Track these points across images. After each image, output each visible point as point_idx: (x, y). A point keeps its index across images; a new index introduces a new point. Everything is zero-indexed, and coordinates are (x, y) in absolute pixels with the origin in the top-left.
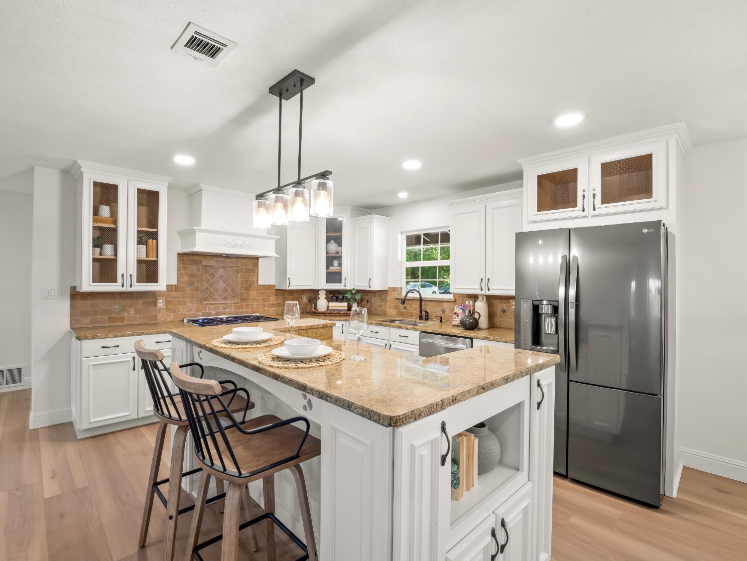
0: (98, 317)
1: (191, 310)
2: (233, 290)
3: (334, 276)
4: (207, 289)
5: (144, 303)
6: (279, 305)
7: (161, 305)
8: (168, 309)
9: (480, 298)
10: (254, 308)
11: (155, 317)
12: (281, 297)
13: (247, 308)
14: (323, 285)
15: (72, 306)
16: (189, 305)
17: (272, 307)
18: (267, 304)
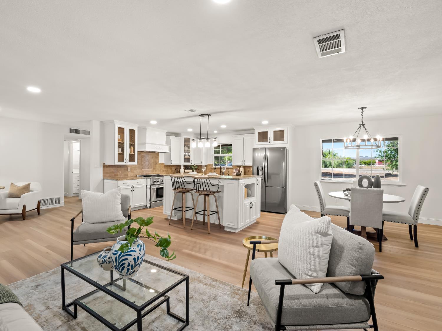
1: (138, 172)
2: (151, 165)
3: (187, 160)
4: (143, 164)
5: (124, 169)
6: (165, 171)
7: (129, 170)
8: (131, 172)
9: (242, 167)
11: (127, 175)
12: (166, 168)
13: (155, 172)
14: (182, 163)
15: (104, 170)
16: (137, 170)
18: (162, 170)
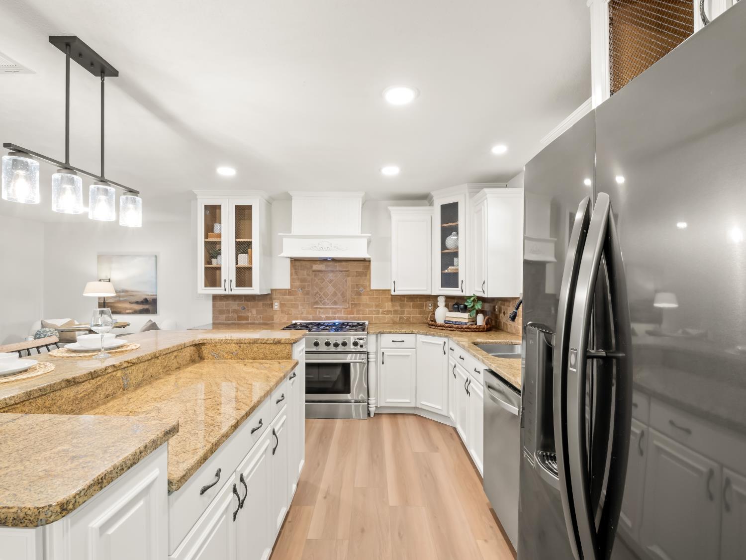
0: (230, 315)
1: (301, 313)
2: (343, 295)
4: (317, 293)
5: (263, 304)
6: (396, 312)
7: (276, 307)
8: (282, 312)
10: (366, 315)
11: (272, 318)
12: (398, 304)
16: (300, 308)
17: (387, 314)
18: (381, 310)
